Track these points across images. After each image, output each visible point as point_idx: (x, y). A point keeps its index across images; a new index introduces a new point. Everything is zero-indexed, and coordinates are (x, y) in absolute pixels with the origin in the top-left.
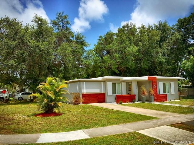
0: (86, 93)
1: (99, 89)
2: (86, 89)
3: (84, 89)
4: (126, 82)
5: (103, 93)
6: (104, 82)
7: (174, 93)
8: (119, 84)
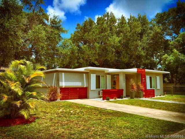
0: (65, 86)
1: (80, 82)
2: (65, 82)
3: (62, 81)
4: (112, 75)
5: (85, 86)
6: (87, 73)
7: (159, 88)
8: (103, 76)
